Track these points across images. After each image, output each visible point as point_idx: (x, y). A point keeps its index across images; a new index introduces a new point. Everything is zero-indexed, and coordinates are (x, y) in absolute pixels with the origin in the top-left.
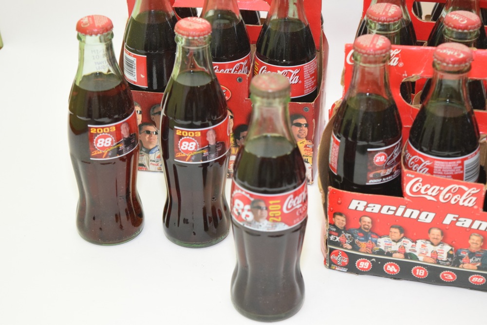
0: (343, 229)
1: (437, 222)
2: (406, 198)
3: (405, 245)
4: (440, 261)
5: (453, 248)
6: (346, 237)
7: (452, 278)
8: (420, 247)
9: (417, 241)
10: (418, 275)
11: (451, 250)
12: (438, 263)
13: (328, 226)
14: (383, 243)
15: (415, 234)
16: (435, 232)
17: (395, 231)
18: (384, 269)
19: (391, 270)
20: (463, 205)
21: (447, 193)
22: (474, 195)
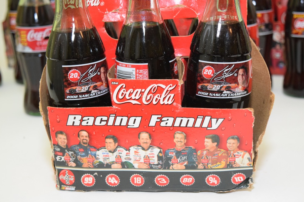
0: (65, 147)
1: (144, 126)
2: (114, 107)
3: (120, 155)
4: (152, 166)
5: (162, 150)
6: (69, 155)
7: (165, 182)
8: (134, 153)
9: (130, 148)
10: (137, 184)
11: (160, 152)
12: (151, 168)
13: (53, 146)
14: (101, 155)
15: (127, 142)
16: (144, 136)
17: (109, 141)
18: (106, 182)
19: (113, 182)
20: (164, 104)
21: (148, 94)
22: (171, 91)
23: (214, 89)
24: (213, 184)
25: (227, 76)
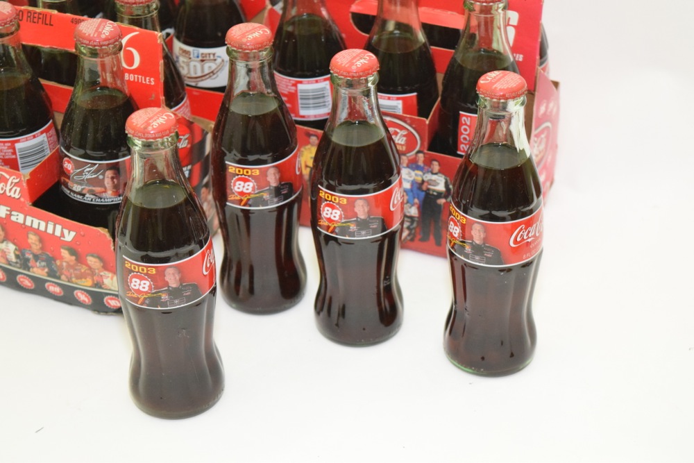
5: (17, 248)
7: (30, 284)
20: (11, 196)
22: (16, 184)
24: (84, 301)
25: (89, 177)
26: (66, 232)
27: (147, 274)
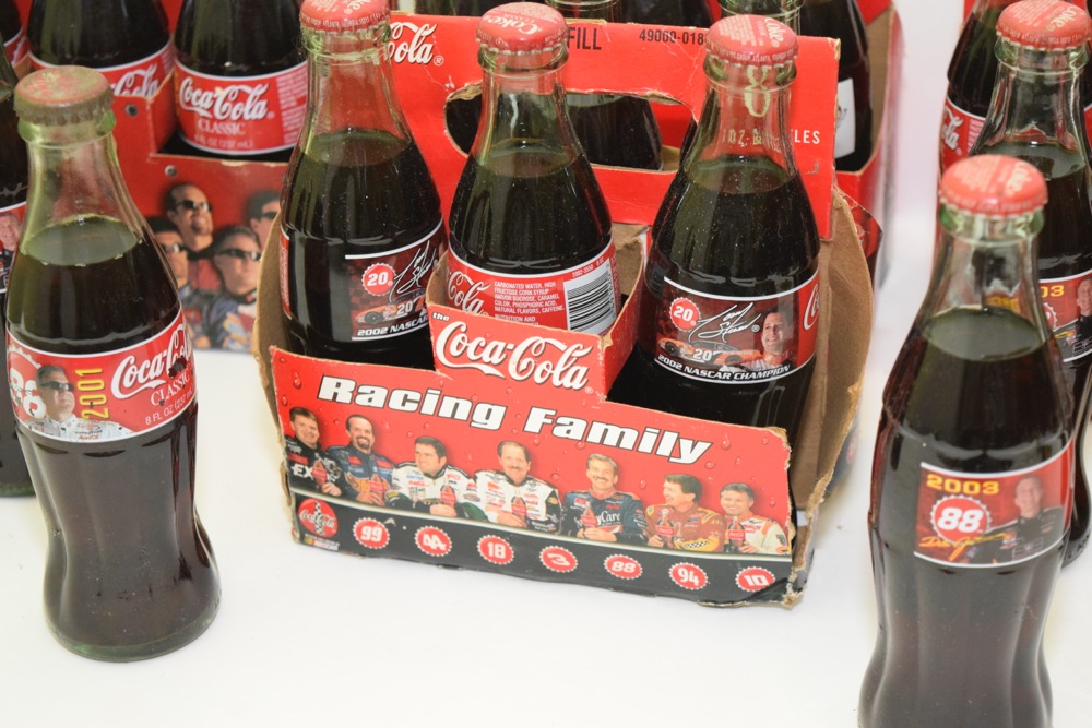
0: (315, 447)
1: (513, 427)
2: (438, 372)
3: (453, 486)
4: (533, 523)
5: (556, 491)
6: (324, 466)
7: (567, 564)
8: (486, 488)
9: (478, 475)
10: (494, 558)
11: (553, 494)
12: (531, 528)
13: (284, 440)
14: (405, 480)
15: (470, 458)
16: (513, 453)
17: (425, 451)
18: (417, 543)
19: (433, 546)
20: (562, 385)
21: (522, 357)
22: (579, 360)
23: (696, 358)
24: (690, 583)
25: (732, 330)
26: (686, 444)
27: (980, 496)
